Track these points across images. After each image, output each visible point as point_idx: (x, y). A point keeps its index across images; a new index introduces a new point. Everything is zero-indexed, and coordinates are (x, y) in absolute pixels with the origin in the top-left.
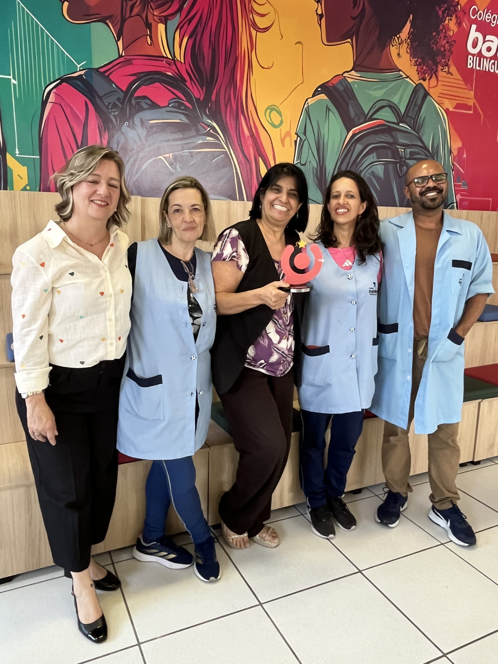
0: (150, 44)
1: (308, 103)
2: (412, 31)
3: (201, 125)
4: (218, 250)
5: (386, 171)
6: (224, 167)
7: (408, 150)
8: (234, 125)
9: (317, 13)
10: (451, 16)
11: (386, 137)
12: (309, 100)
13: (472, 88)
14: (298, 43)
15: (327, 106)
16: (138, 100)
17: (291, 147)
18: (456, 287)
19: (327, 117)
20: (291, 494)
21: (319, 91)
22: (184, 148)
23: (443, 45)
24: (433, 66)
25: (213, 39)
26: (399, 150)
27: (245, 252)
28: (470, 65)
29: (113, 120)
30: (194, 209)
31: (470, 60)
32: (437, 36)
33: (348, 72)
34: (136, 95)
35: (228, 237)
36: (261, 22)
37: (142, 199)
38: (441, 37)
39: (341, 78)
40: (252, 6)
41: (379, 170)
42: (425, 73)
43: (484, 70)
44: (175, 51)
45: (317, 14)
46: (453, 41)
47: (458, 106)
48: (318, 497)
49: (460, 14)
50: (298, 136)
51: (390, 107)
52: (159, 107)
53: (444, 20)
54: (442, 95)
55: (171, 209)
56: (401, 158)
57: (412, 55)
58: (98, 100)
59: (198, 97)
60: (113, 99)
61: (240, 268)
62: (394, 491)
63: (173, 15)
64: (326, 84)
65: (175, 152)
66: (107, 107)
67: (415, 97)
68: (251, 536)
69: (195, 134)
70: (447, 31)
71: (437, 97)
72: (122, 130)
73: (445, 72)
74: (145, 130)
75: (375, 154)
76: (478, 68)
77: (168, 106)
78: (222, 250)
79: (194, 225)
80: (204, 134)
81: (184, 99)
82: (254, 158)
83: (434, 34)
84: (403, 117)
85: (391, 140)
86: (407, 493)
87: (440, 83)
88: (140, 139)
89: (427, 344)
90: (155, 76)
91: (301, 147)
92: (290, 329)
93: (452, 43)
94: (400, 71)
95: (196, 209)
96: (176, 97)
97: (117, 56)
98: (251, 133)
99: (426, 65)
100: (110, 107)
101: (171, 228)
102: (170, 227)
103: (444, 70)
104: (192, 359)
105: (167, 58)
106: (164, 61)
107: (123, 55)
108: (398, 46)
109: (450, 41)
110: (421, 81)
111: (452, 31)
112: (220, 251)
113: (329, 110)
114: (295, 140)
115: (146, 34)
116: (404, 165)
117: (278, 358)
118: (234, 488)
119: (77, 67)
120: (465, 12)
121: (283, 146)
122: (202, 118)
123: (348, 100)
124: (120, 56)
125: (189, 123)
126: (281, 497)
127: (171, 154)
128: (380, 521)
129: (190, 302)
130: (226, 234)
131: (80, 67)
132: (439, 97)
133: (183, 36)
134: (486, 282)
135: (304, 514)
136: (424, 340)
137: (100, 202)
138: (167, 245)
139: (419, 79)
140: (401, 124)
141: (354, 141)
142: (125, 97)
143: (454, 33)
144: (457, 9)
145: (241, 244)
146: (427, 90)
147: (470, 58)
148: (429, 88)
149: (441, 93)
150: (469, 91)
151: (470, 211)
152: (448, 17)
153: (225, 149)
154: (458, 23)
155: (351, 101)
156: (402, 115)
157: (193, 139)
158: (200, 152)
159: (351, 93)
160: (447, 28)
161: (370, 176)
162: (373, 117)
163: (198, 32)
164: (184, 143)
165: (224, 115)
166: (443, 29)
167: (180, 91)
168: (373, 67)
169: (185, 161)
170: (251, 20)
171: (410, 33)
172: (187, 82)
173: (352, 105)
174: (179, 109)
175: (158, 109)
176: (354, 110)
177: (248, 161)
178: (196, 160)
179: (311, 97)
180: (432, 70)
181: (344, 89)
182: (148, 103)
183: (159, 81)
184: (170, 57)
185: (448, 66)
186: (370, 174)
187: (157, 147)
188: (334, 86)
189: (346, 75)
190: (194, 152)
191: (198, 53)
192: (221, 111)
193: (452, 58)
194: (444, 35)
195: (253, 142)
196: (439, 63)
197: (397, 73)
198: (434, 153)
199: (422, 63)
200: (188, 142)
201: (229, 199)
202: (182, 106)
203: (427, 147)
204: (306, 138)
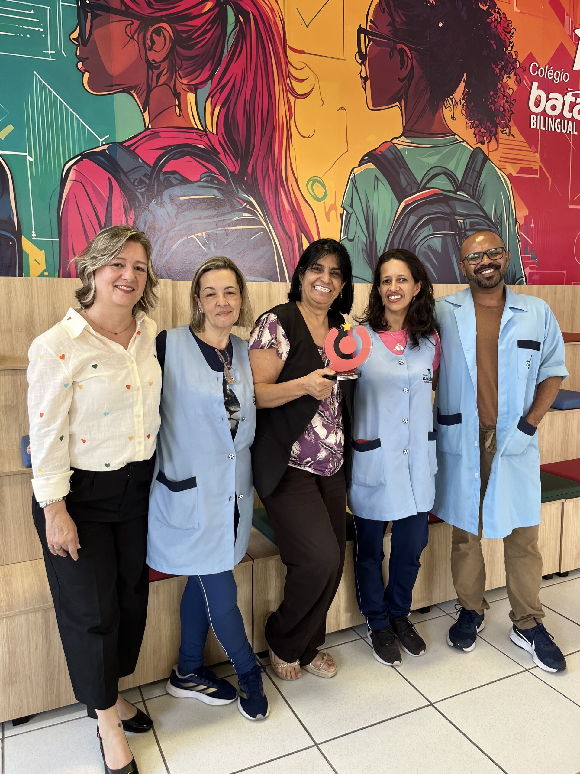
0: (178, 114)
1: (354, 173)
2: (467, 91)
3: (237, 200)
4: (255, 336)
5: (444, 245)
6: (263, 245)
7: (468, 221)
8: (272, 200)
9: (361, 75)
10: (510, 74)
11: (442, 207)
12: (354, 170)
13: (538, 151)
14: (341, 108)
15: (375, 175)
16: (166, 176)
17: (337, 221)
18: (524, 370)
19: (376, 187)
20: (349, 615)
21: (366, 159)
22: (218, 226)
23: (502, 105)
24: (492, 128)
25: (247, 107)
26: (458, 221)
27: (285, 339)
28: (534, 125)
29: (140, 198)
30: (228, 293)
31: (534, 119)
32: (495, 96)
33: (397, 138)
34: (164, 170)
35: (266, 323)
36: (300, 88)
37: (172, 283)
38: (499, 96)
39: (390, 145)
40: (289, 72)
41: (437, 243)
42: (483, 136)
43: (550, 130)
44: (206, 122)
45: (361, 77)
46: (513, 101)
47: (522, 170)
48: (379, 617)
49: (519, 71)
50: (344, 209)
51: (445, 174)
52: (191, 182)
53: (502, 78)
54: (504, 159)
55: (204, 293)
56: (461, 229)
57: (467, 117)
58: (123, 176)
59: (232, 170)
60: (138, 175)
61: (279, 355)
62: (468, 608)
63: (204, 83)
64: (372, 152)
65: (209, 230)
66: (133, 184)
67: (474, 162)
68: (303, 664)
69: (230, 210)
70: (506, 90)
71: (498, 161)
72: (150, 207)
73: (506, 133)
74: (174, 206)
75: (430, 226)
76: (542, 128)
77: (200, 181)
78: (260, 337)
79: (229, 309)
80: (239, 210)
81: (218, 173)
82: (296, 233)
83: (492, 93)
84: (461, 184)
85: (448, 210)
86: (483, 610)
87: (500, 146)
88: (170, 217)
89: (495, 435)
90: (185, 149)
91: (348, 220)
92: (338, 422)
93: (511, 102)
94: (455, 134)
95: (231, 292)
96: (208, 171)
97: (144, 129)
98: (292, 207)
99: (484, 127)
100: (136, 184)
101: (204, 314)
102: (203, 312)
103: (504, 132)
104: (230, 458)
105: (198, 129)
106: (195, 133)
107: (150, 127)
108: (452, 107)
109: (509, 101)
110: (480, 145)
111: (511, 90)
112: (258, 338)
113: (378, 179)
114: (341, 214)
115: (175, 104)
117: (327, 455)
118: (282, 607)
119: (100, 141)
120: (525, 68)
121: (328, 220)
122: (238, 193)
123: (398, 167)
124: (147, 129)
125: (223, 198)
126: (337, 617)
127: (204, 233)
128: (452, 645)
129: (225, 394)
130: (264, 319)
131: (102, 142)
132: (500, 161)
133: (214, 105)
134: (558, 364)
135: (365, 638)
136: (491, 432)
137: (125, 288)
138: (199, 332)
139: (476, 143)
140: (458, 193)
141: (407, 213)
142: (152, 173)
143: (514, 91)
144: (515, 66)
145: (281, 330)
146: (487, 154)
147: (534, 118)
148: (488, 152)
149: (501, 157)
150: (534, 153)
151: (542, 286)
152: (506, 75)
153: (264, 226)
154: (517, 81)
155: (402, 169)
156: (460, 182)
157: (228, 215)
158: (236, 229)
159: (401, 160)
160: (506, 87)
161: (427, 250)
162: (427, 186)
163: (231, 100)
164: (219, 221)
165: (262, 189)
166: (501, 88)
167: (213, 164)
168: (425, 132)
169: (220, 239)
170: (289, 86)
171: (465, 93)
172: (220, 154)
173: (403, 174)
174: (212, 184)
175: (189, 184)
176: (406, 179)
177: (290, 238)
178: (231, 238)
179: (357, 166)
180: (491, 132)
181: (393, 157)
182: (178, 178)
183: (190, 154)
184: (200, 128)
185: (508, 128)
186: (427, 247)
187: (189, 226)
188: (382, 153)
189: (395, 141)
190: (229, 230)
191: (232, 123)
192: (258, 186)
193: (512, 118)
194: (502, 94)
195: (295, 217)
196: (499, 124)
197: (451, 137)
198: (497, 223)
199: (479, 125)
200: (222, 219)
201: (269, 280)
202: (215, 180)
203: (489, 217)
204: (353, 210)
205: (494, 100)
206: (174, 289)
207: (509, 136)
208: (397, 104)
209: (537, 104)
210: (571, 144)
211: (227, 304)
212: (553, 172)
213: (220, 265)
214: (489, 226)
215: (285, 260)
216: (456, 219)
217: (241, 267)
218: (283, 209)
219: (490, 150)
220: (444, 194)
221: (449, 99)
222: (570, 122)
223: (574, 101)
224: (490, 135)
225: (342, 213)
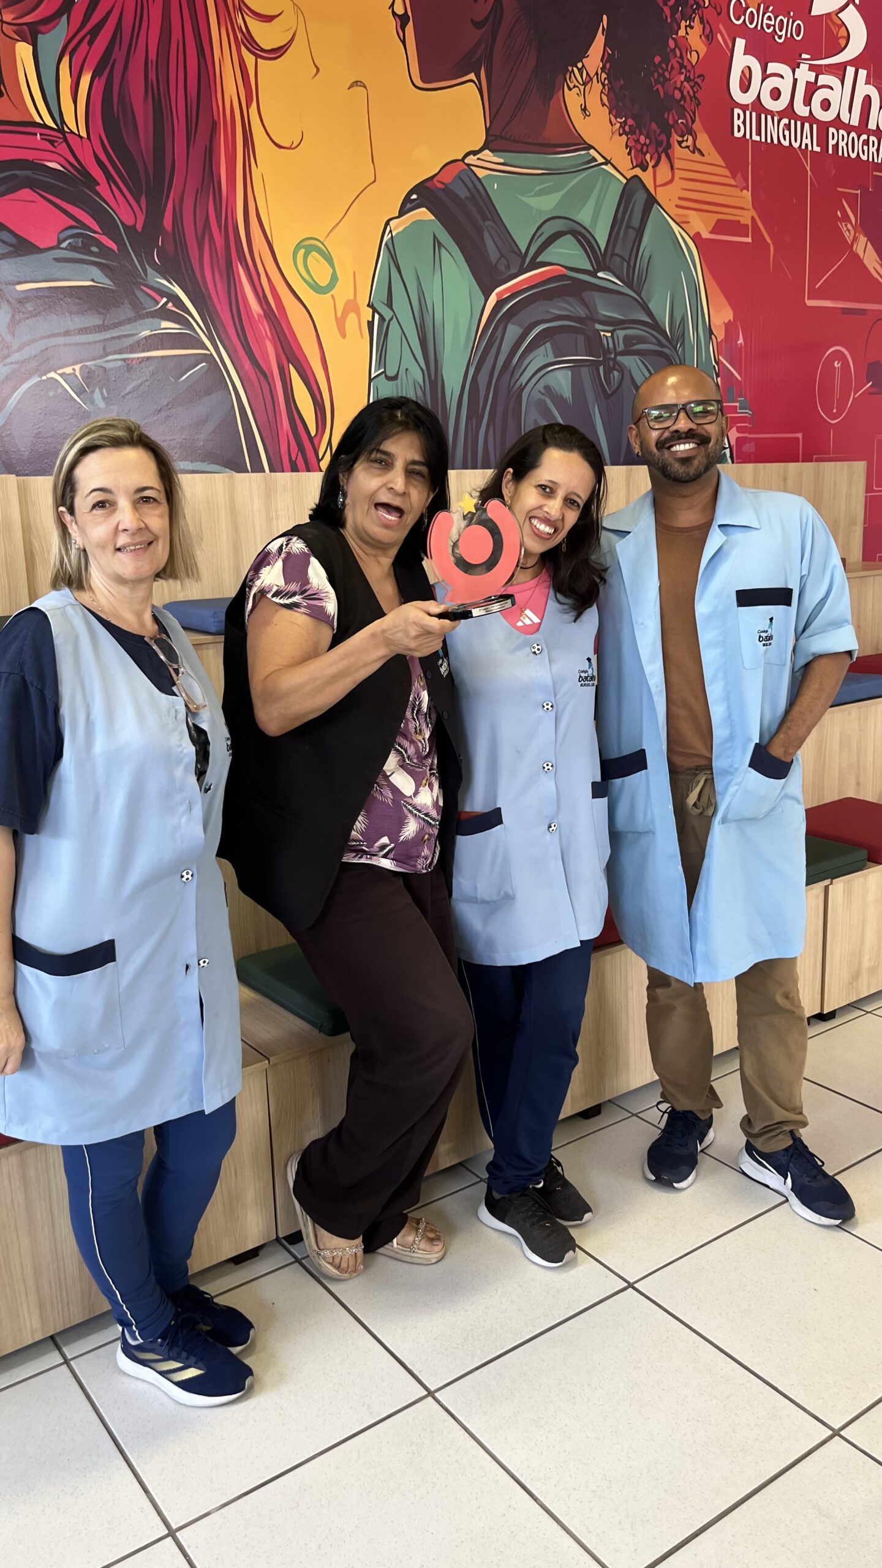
1: (391, 231)
2: (610, 53)
3: (144, 291)
6: (208, 392)
7: (621, 334)
8: (221, 291)
9: (393, 12)
10: (692, 19)
11: (570, 305)
12: (391, 223)
13: (748, 185)
14: (356, 83)
15: (435, 236)
17: (362, 337)
19: (437, 262)
21: (414, 200)
22: (108, 350)
23: (678, 85)
24: (659, 135)
25: (152, 75)
26: (602, 333)
28: (739, 131)
31: (739, 119)
32: (664, 66)
33: (475, 153)
38: (672, 66)
39: (461, 169)
41: (562, 381)
42: (645, 150)
43: (769, 141)
44: (63, 108)
45: (394, 13)
46: (698, 77)
47: (721, 227)
49: (709, 14)
50: (375, 311)
51: (575, 233)
52: (38, 250)
53: (676, 27)
54: (687, 203)
55: (83, 501)
56: (608, 351)
57: (613, 110)
59: (130, 222)
63: (51, 21)
64: (427, 184)
65: (87, 361)
67: (628, 209)
69: (131, 314)
70: (684, 53)
71: (674, 206)
73: (688, 147)
74: (4, 306)
76: (757, 138)
77: (58, 247)
80: (154, 315)
81: (97, 228)
82: (278, 365)
83: (657, 59)
84: (604, 255)
85: (581, 312)
86: (710, 1111)
87: (678, 174)
90: (18, 172)
91: (384, 335)
92: (432, 765)
93: (696, 80)
94: (591, 147)
95: (147, 500)
96: (75, 224)
98: (265, 306)
99: (645, 132)
103: (684, 145)
104: (184, 880)
105: (45, 126)
106: (38, 135)
108: (582, 88)
109: (692, 78)
110: (638, 171)
111: (694, 53)
113: (440, 245)
114: (368, 321)
116: (614, 368)
117: (418, 829)
120: (720, 9)
121: (343, 335)
122: (146, 275)
125: (113, 288)
127: (77, 367)
128: (654, 1178)
132: (677, 206)
133: (78, 72)
134: (836, 625)
139: (632, 167)
140: (600, 274)
141: (501, 318)
143: (700, 57)
144: (702, 3)
146: (653, 192)
147: (739, 115)
148: (655, 187)
149: (680, 198)
150: (742, 191)
151: (761, 465)
152: (683, 21)
153: (209, 350)
154: (705, 34)
155: (487, 223)
156: (603, 250)
157: (129, 326)
158: (148, 358)
159: (485, 203)
160: (684, 47)
161: (543, 397)
162: (538, 260)
163: (115, 61)
164: (108, 339)
165: (198, 265)
166: (674, 49)
167: (86, 209)
168: (530, 141)
169: (114, 381)
170: (241, 30)
171: (605, 59)
172: (98, 184)
173: (489, 231)
174: (85, 254)
175: (32, 253)
176: (497, 247)
177: (265, 375)
178: (139, 378)
179: (397, 215)
180: (659, 144)
181: (468, 195)
182: (8, 240)
183: (33, 185)
184: (49, 122)
185: (692, 135)
186: (543, 391)
187: (42, 351)
188: (446, 186)
189: (471, 160)
190: (133, 359)
191: (121, 113)
192: (189, 257)
193: (699, 115)
194: (678, 62)
195: (272, 328)
196: (673, 126)
197: (583, 152)
198: (675, 338)
199: (637, 127)
200: (117, 335)
201: (228, 468)
202: (93, 246)
203: (660, 324)
204: (392, 313)
205: (663, 75)
206: (23, 494)
207: (693, 152)
208: (472, 76)
209: (745, 87)
210: (809, 173)
211: (143, 525)
212: (776, 230)
213: (119, 437)
214: (661, 345)
215: (259, 423)
216: (598, 331)
217: (164, 441)
218: (247, 313)
219: (658, 184)
220: (573, 277)
221: (575, 69)
222: (807, 125)
223: (813, 80)
224: (657, 151)
225: (370, 320)
